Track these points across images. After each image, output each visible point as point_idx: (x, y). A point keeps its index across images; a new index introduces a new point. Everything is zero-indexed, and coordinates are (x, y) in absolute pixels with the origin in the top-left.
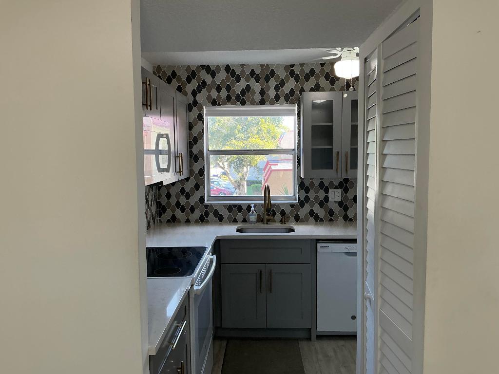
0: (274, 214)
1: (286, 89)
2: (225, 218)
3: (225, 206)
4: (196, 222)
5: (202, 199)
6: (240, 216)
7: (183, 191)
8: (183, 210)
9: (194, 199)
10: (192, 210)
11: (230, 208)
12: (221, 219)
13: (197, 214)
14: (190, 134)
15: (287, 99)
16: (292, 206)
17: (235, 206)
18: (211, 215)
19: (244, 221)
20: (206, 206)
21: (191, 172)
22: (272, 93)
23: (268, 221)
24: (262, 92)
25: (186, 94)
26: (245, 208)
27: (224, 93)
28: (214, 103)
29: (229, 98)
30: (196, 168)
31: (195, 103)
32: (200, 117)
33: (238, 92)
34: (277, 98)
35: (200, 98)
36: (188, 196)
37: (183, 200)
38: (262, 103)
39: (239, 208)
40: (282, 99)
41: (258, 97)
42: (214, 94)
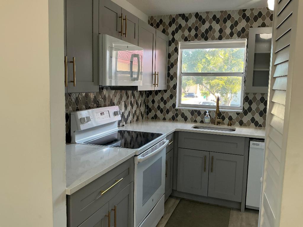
0: (223, 118)
1: (239, 28)
2: (189, 119)
3: (189, 110)
4: (170, 120)
5: (174, 105)
6: (199, 119)
7: (162, 99)
8: (162, 111)
9: (169, 105)
10: (168, 112)
11: (192, 112)
12: (186, 119)
13: (171, 114)
14: (169, 62)
15: (239, 35)
16: (238, 114)
17: (196, 111)
18: (180, 116)
19: (202, 122)
20: (177, 110)
21: (168, 86)
22: (228, 31)
23: (219, 123)
24: (221, 31)
25: (168, 34)
26: (202, 113)
27: (193, 32)
28: (186, 39)
29: (196, 36)
30: (172, 84)
31: (173, 40)
32: (176, 50)
33: (203, 31)
34: (232, 35)
35: (177, 36)
36: (165, 103)
37: (162, 105)
38: (220, 38)
39: (199, 113)
40: (235, 35)
41: (217, 34)
42: (186, 33)
